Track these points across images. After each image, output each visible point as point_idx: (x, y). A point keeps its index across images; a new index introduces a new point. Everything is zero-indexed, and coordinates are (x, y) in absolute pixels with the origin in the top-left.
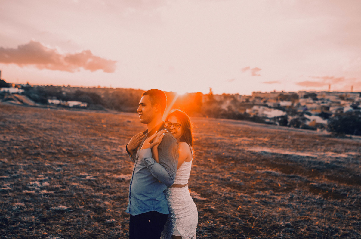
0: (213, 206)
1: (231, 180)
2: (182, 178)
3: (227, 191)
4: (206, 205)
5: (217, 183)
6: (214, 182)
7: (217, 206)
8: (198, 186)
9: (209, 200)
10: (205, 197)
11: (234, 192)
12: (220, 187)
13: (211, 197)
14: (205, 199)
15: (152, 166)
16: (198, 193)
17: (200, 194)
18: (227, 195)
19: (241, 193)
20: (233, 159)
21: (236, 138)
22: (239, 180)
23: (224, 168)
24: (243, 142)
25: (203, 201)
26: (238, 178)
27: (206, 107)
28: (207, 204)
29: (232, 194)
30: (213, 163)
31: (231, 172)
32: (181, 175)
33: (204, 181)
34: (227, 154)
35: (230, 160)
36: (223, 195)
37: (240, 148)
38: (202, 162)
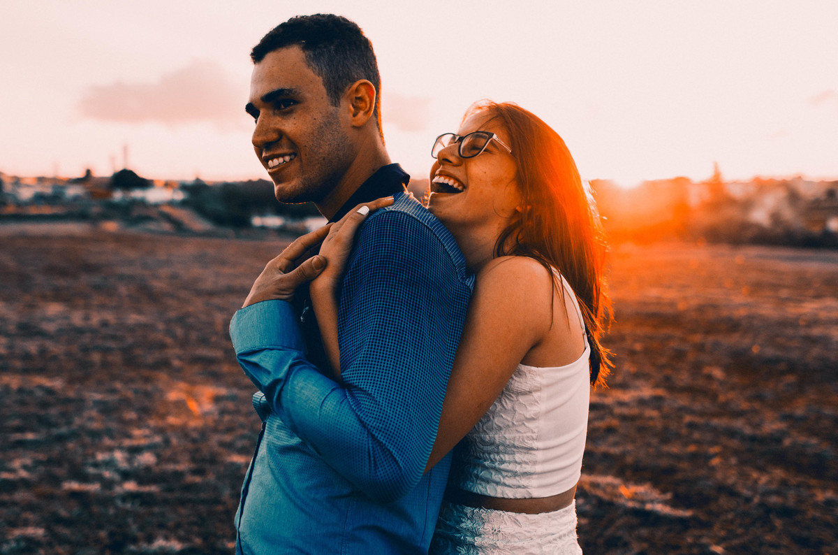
0: (718, 544)
1: (787, 442)
2: (535, 463)
3: (770, 482)
4: (689, 540)
5: (736, 453)
6: (725, 447)
7: (736, 542)
8: (664, 462)
9: (702, 517)
10: (687, 506)
11: (798, 486)
12: (747, 469)
13: (713, 507)
14: (687, 514)
15: (278, 388)
16: (664, 491)
17: (668, 496)
18: (774, 499)
19: (824, 489)
20: (792, 368)
21: (799, 301)
22: (814, 441)
23: (759, 398)
24: (823, 315)
25: (681, 521)
26: (812, 432)
27: (705, 219)
28: (696, 532)
29: (792, 494)
30: (721, 383)
31: (787, 410)
32: (530, 444)
33: (686, 444)
34: (770, 352)
35: (783, 373)
36: (756, 500)
37: (816, 331)
38: (684, 378)
